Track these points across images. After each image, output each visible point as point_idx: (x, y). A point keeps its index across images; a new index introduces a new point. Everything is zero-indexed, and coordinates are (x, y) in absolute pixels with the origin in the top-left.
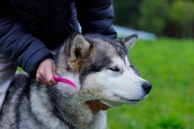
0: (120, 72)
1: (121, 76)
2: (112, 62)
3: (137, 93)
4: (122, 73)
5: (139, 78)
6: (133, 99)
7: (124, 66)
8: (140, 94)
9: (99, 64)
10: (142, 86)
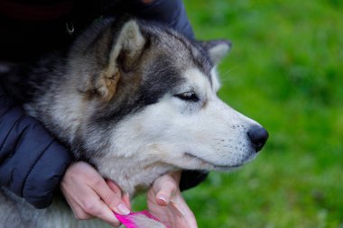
0: (201, 103)
1: (202, 112)
2: (184, 80)
3: (235, 151)
4: (205, 104)
5: (242, 116)
6: (225, 164)
7: (209, 90)
8: (242, 153)
9: (155, 87)
10: (248, 134)
